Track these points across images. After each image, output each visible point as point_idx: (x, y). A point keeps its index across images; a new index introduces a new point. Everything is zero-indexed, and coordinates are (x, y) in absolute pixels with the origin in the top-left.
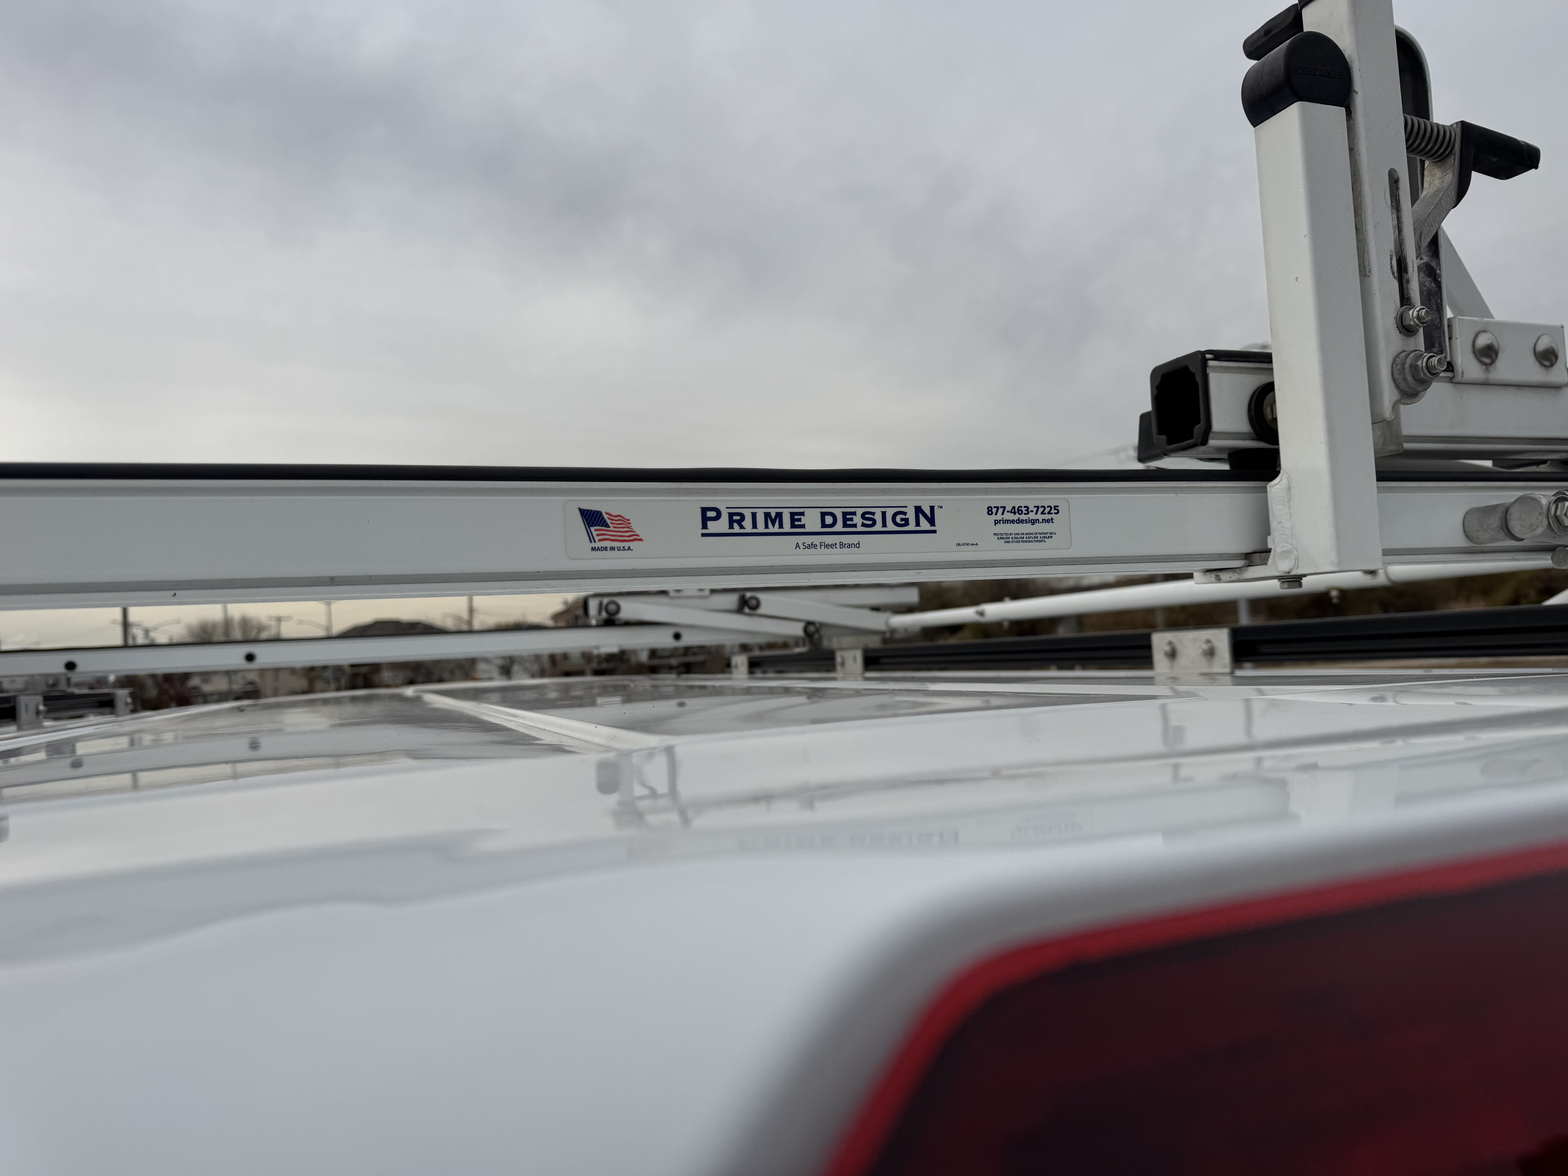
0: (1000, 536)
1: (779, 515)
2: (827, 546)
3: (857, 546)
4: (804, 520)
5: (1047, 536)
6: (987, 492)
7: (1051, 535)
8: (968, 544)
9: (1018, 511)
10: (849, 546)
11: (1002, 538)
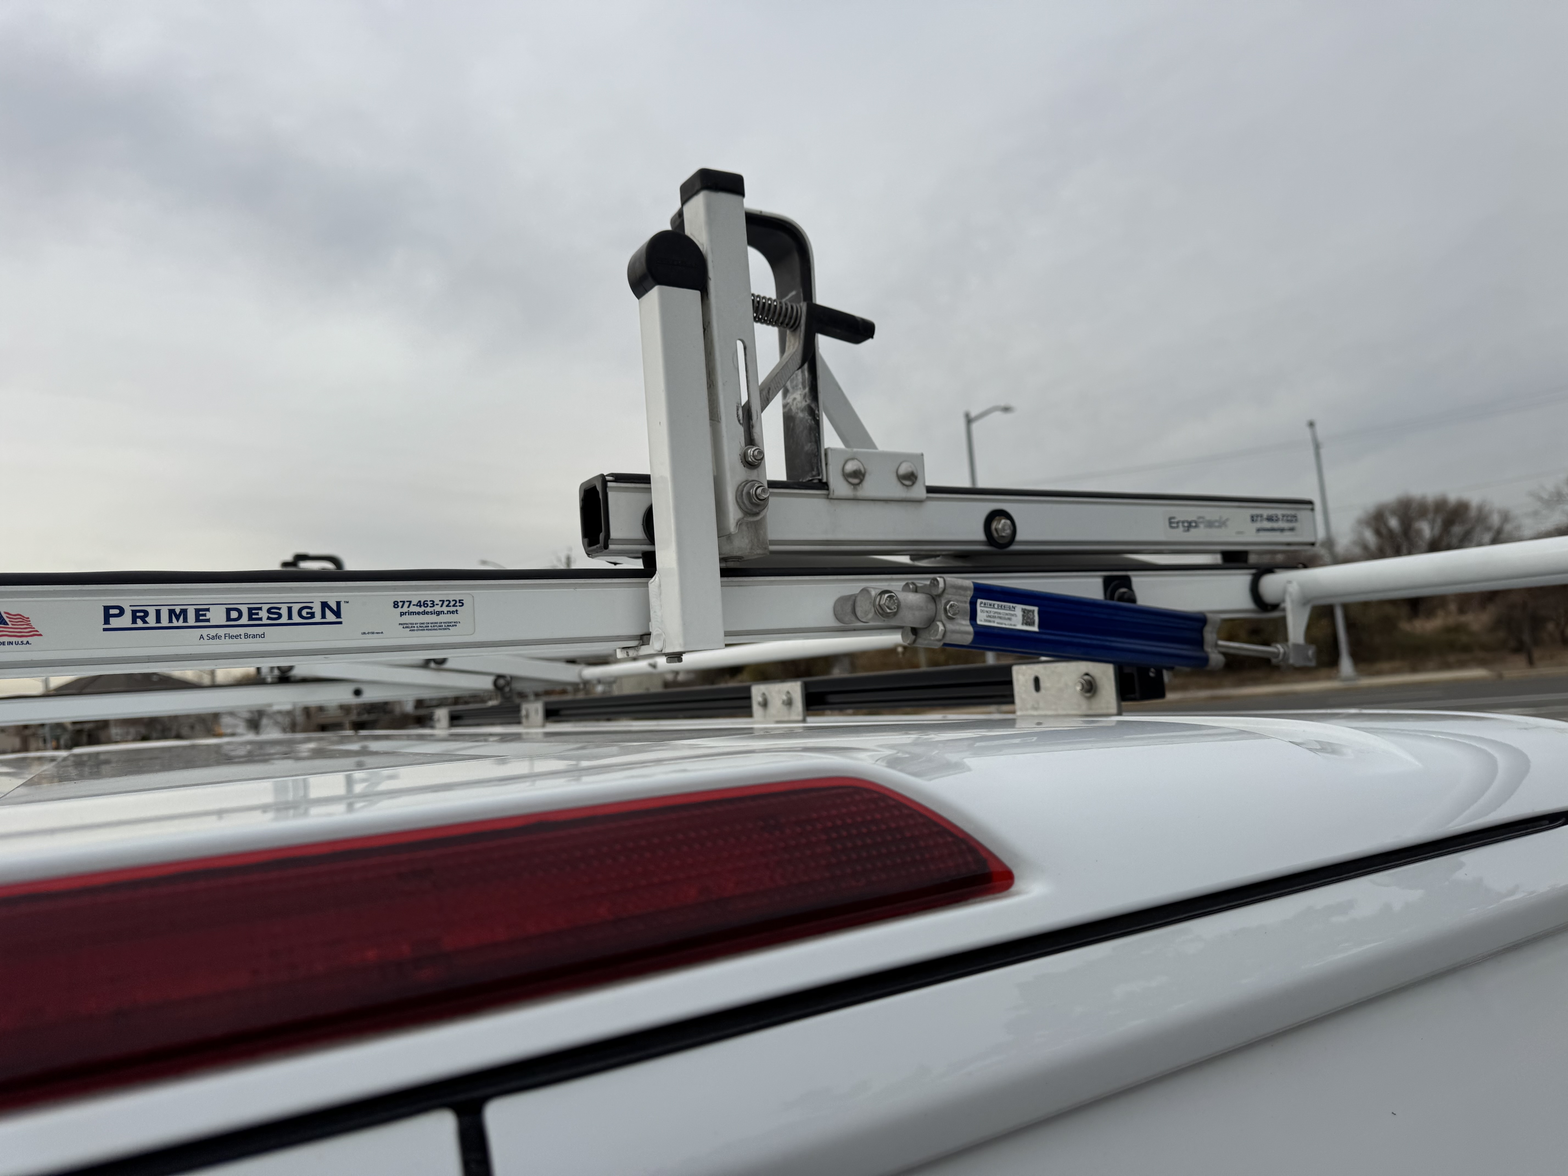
0: (405, 626)
1: (184, 612)
2: (231, 637)
3: (263, 636)
4: (209, 615)
5: (452, 624)
6: (395, 589)
7: (455, 624)
8: (373, 633)
9: (424, 604)
10: (254, 636)
11: (407, 627)
